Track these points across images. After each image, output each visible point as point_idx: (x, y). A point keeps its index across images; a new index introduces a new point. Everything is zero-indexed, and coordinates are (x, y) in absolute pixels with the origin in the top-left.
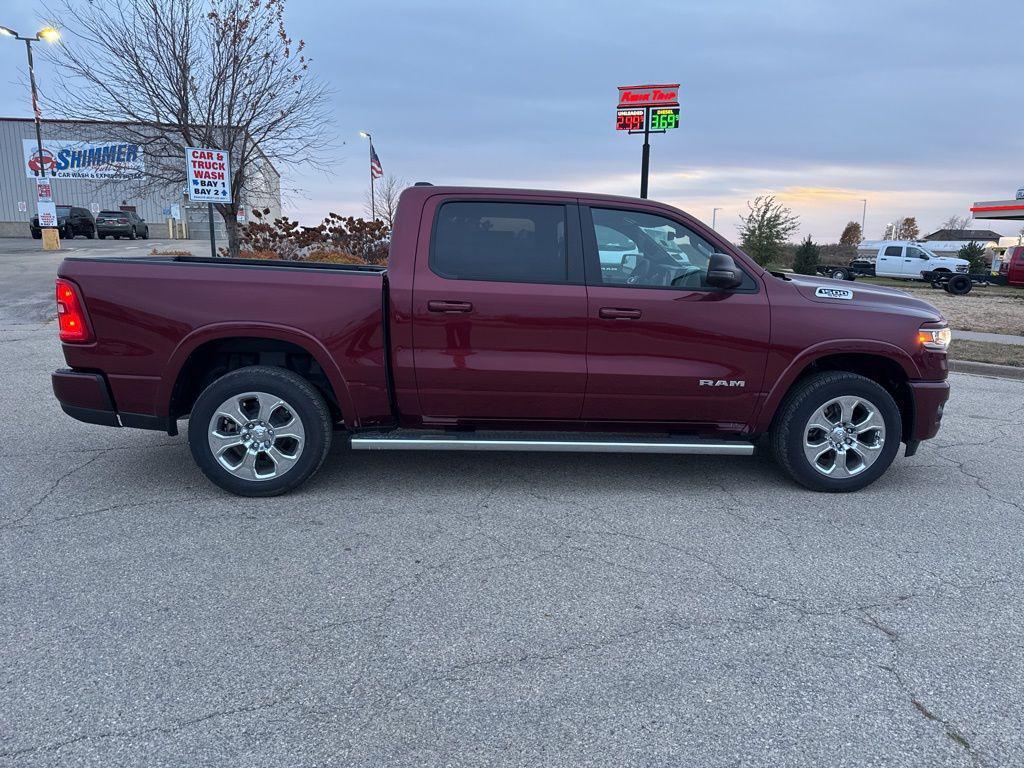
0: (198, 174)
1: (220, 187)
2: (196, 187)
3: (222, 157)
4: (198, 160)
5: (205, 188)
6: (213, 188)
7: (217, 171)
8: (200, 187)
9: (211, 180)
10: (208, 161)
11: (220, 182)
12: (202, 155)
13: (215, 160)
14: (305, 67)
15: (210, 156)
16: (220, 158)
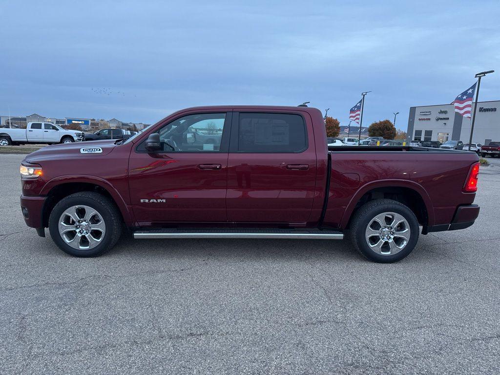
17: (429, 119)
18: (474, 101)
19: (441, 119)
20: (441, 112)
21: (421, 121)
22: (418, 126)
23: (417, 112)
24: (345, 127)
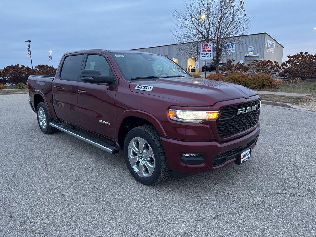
0: (203, 51)
1: (209, 55)
2: (202, 55)
3: (211, 45)
4: (203, 47)
5: (205, 55)
6: (207, 55)
7: (209, 50)
8: (203, 55)
9: (207, 53)
10: (206, 47)
11: (209, 53)
12: (205, 45)
13: (209, 46)
14: (244, 11)
15: (207, 45)
16: (210, 45)
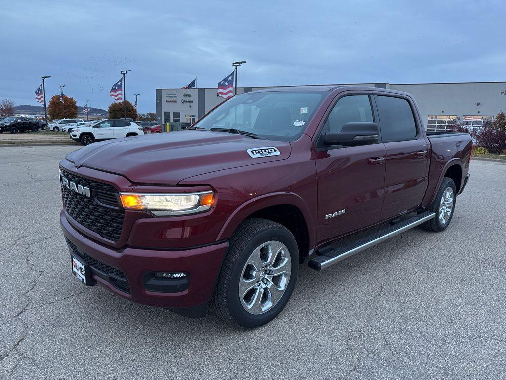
17: (176, 102)
18: (234, 86)
19: (186, 102)
20: (186, 95)
21: (168, 103)
22: (166, 108)
23: (164, 94)
24: (82, 109)
